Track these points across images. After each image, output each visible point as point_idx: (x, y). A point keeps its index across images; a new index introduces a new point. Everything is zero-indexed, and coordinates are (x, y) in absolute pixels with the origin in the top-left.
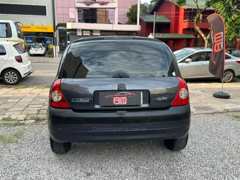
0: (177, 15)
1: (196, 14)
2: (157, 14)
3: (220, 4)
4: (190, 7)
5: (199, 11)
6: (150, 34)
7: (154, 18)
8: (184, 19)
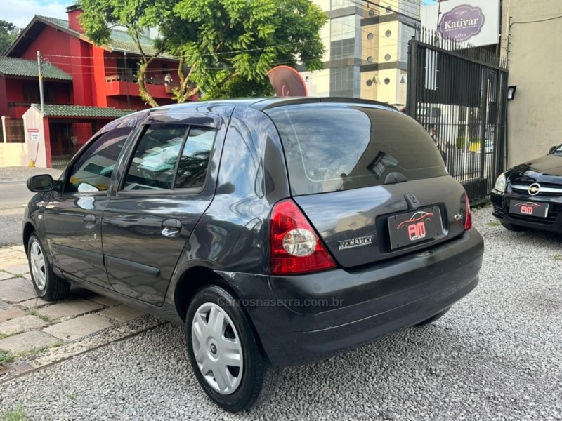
0: (88, 63)
1: (138, 64)
2: (46, 57)
3: (191, 48)
4: (118, 49)
5: (145, 58)
6: (30, 106)
7: (39, 67)
8: (106, 75)
